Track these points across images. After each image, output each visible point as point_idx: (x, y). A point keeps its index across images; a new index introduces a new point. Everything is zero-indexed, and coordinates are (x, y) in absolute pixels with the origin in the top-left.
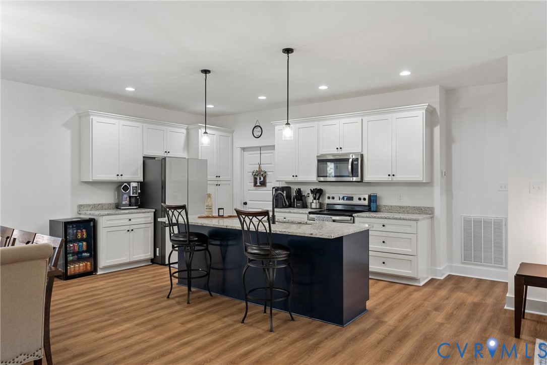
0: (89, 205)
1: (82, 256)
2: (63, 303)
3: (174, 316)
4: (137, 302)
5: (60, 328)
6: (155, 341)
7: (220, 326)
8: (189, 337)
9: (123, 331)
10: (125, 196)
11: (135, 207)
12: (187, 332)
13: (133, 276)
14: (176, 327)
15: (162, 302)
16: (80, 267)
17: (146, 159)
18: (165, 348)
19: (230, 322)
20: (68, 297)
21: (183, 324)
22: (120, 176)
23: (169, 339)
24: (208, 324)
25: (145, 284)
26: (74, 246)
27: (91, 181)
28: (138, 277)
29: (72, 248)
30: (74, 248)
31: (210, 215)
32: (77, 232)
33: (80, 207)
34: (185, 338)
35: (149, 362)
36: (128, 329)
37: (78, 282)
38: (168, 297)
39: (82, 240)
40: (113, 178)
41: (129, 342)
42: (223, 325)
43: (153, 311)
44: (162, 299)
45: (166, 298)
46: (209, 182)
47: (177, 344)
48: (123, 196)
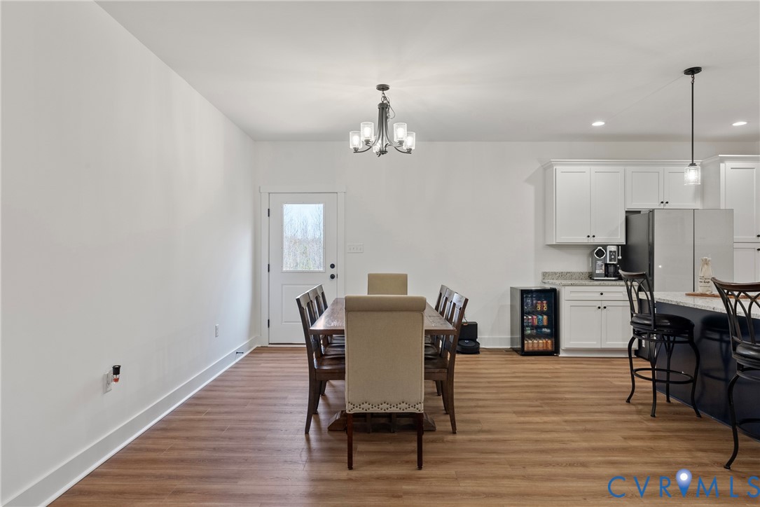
0: (555, 273)
1: (541, 332)
2: (505, 377)
3: (619, 426)
4: (583, 396)
5: (486, 400)
6: (574, 445)
7: (683, 459)
8: (623, 457)
9: (545, 423)
10: (599, 263)
11: (614, 278)
12: (625, 450)
13: (600, 367)
14: (615, 439)
15: (616, 404)
16: (540, 344)
17: (629, 213)
18: (580, 458)
19: (706, 460)
20: (514, 372)
21: (625, 438)
22: (591, 238)
23: (595, 449)
24: (664, 451)
25: (609, 379)
26: (533, 318)
27: (554, 243)
28: (606, 368)
29: (530, 321)
30: (533, 320)
31: (708, 293)
32: (536, 303)
33: (545, 275)
34: (615, 456)
35: (550, 465)
36: (553, 422)
37: (533, 360)
38: (628, 401)
39: (542, 313)
40: (583, 239)
41: (544, 436)
42: (689, 460)
43: (596, 412)
44: (620, 402)
45: (625, 402)
46: (736, 245)
47: (599, 458)
48: (596, 263)
